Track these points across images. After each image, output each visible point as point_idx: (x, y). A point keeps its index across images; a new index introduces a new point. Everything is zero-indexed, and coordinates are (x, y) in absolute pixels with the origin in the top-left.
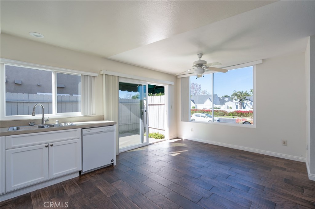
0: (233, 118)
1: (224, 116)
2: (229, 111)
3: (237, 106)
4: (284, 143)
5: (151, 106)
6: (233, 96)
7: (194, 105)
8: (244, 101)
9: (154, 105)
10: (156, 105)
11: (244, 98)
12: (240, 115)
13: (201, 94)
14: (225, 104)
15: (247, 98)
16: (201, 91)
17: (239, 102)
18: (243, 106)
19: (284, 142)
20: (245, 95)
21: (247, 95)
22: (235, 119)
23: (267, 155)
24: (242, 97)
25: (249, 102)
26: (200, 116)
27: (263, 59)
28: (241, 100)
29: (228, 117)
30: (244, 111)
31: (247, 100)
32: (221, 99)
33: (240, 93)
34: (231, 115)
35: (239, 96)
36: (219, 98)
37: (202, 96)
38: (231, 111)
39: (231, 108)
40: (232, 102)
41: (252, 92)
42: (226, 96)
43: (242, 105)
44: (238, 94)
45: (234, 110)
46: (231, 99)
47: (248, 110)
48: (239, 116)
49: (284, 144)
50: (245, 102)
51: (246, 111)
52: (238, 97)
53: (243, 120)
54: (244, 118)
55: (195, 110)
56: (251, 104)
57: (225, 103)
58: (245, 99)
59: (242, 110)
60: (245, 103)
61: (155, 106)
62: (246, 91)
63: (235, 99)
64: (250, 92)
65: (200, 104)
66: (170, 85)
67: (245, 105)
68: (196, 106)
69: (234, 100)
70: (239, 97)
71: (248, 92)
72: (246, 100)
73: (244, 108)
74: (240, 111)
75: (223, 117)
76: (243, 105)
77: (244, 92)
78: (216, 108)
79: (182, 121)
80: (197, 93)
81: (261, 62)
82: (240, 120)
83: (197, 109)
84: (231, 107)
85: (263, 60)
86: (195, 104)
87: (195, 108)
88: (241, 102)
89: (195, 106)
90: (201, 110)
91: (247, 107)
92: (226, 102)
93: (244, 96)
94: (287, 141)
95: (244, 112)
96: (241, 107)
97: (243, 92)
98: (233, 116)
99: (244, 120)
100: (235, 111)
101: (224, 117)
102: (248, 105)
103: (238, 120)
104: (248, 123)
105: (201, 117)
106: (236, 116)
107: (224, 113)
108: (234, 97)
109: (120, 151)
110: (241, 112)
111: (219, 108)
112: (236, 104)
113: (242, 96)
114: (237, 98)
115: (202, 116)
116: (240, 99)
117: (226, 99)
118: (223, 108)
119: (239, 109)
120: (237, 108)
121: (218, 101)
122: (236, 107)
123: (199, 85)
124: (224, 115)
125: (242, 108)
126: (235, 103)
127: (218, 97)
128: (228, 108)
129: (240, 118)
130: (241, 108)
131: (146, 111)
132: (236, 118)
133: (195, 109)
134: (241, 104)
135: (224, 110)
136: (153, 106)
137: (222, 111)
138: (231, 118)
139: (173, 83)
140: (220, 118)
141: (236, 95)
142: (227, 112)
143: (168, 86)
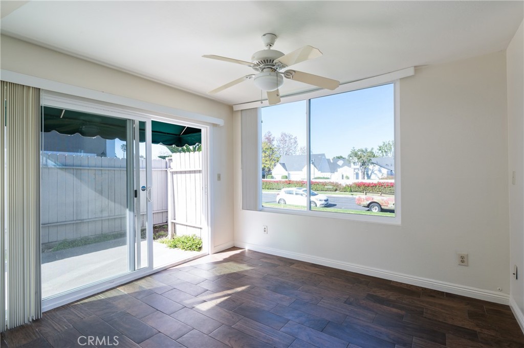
0: (351, 196)
1: (337, 192)
2: (344, 183)
3: (357, 174)
4: (463, 260)
5: (179, 175)
6: (351, 157)
7: (286, 173)
8: (368, 165)
9: (185, 172)
10: (190, 172)
11: (369, 161)
12: (362, 189)
13: (298, 153)
14: (337, 171)
15: (373, 160)
16: (298, 148)
17: (362, 168)
18: (367, 174)
19: (462, 257)
20: (369, 154)
21: (373, 156)
22: (354, 196)
23: (425, 289)
24: (365, 159)
25: (377, 167)
26: (294, 193)
27: (415, 67)
28: (363, 164)
29: (342, 194)
30: (370, 183)
31: (373, 163)
32: (332, 161)
33: (362, 151)
34: (349, 190)
35: (361, 157)
36: (328, 160)
37: (299, 155)
38: (348, 184)
39: (347, 178)
40: (350, 167)
41: (380, 150)
42: (340, 158)
43: (365, 173)
44: (359, 153)
45: (352, 181)
46: (348, 163)
47: (375, 182)
48: (361, 192)
49: (463, 262)
50: (371, 167)
51: (372, 183)
52: (359, 159)
53: (367, 200)
54: (369, 195)
55: (286, 182)
56: (380, 171)
57: (338, 169)
58: (371, 161)
59: (366, 181)
60: (370, 170)
61: (188, 175)
62: (372, 149)
63: (354, 163)
64: (378, 151)
65: (295, 170)
66: (214, 125)
67: (370, 173)
68: (289, 174)
69: (352, 164)
70: (361, 159)
71: (374, 151)
72: (371, 164)
73: (369, 177)
74: (362, 183)
75: (334, 194)
76: (367, 172)
77: (368, 151)
78: (324, 178)
79: (243, 209)
80: (291, 151)
81: (411, 72)
82: (362, 200)
83: (290, 181)
84: (348, 176)
85: (417, 68)
86: (287, 170)
87: (286, 177)
88: (364, 167)
89: (287, 175)
90: (296, 182)
91: (373, 176)
92: (340, 167)
93: (369, 156)
94: (467, 255)
95: (368, 185)
96: (364, 176)
97: (366, 150)
98: (351, 192)
99: (370, 199)
100: (355, 183)
101: (336, 194)
102: (375, 172)
103: (360, 199)
104: (376, 204)
105: (297, 194)
106: (356, 192)
107: (336, 188)
108: (352, 159)
109: (46, 308)
110: (364, 184)
111: (328, 178)
112: (356, 171)
113: (366, 157)
114: (357, 160)
115: (297, 192)
116: (362, 161)
117: (340, 162)
118: (335, 178)
119: (360, 180)
120: (357, 178)
121: (327, 166)
122: (355, 175)
123: (293, 137)
124: (336, 190)
125: (366, 177)
126: (355, 169)
127: (327, 158)
128: (343, 179)
129: (362, 196)
130: (364, 178)
131: (144, 189)
132: (357, 196)
133: (287, 180)
134: (363, 171)
135: (337, 181)
136: (183, 175)
137: (333, 183)
138: (348, 195)
139: (220, 122)
140: (329, 195)
141: (356, 155)
142: (340, 185)
143: (208, 127)
